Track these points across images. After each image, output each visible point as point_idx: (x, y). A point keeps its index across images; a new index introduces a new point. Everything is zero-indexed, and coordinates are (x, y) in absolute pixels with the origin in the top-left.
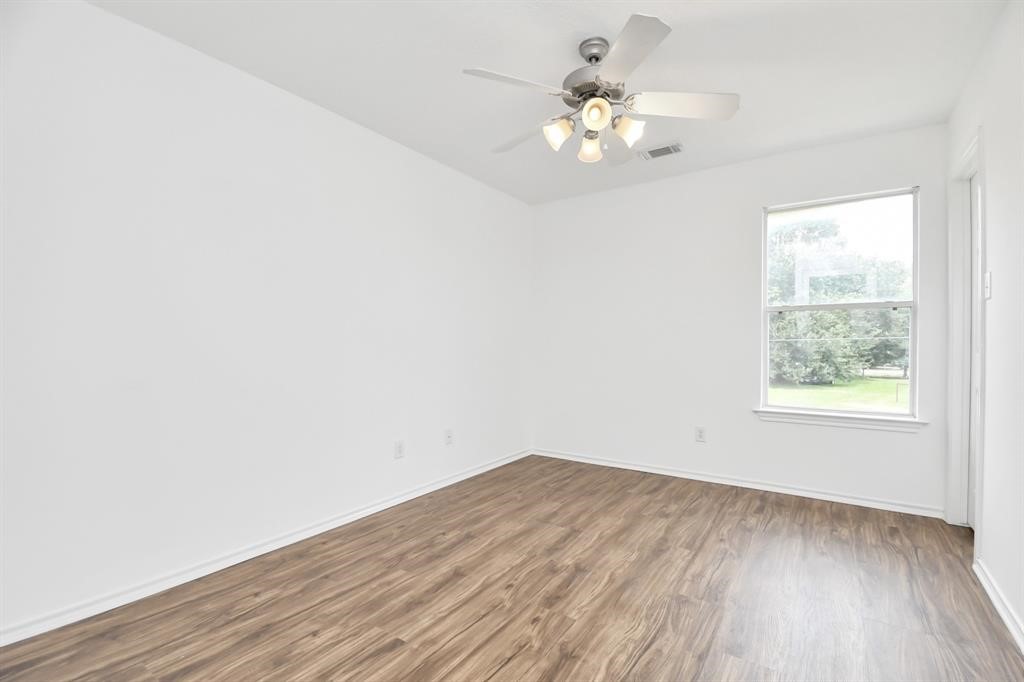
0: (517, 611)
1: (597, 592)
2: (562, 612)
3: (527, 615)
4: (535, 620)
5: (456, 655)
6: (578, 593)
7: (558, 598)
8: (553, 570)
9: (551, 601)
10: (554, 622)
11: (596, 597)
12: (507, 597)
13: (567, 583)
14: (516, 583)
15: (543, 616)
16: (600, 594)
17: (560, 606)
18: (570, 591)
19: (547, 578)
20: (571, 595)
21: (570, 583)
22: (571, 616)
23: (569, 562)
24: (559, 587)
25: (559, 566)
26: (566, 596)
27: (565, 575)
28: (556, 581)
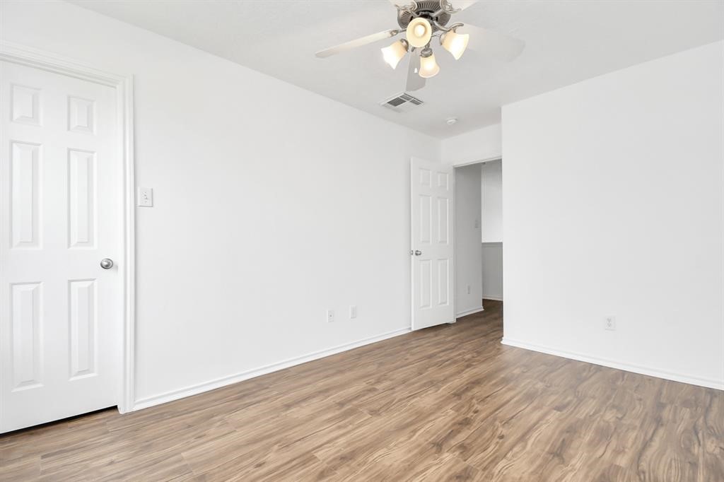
0: (490, 419)
1: (430, 424)
2: (459, 415)
3: (482, 415)
4: (476, 412)
5: (517, 402)
6: (445, 426)
7: (460, 423)
8: (464, 448)
9: (466, 423)
10: (464, 410)
11: (431, 421)
12: (500, 429)
13: (452, 434)
14: (496, 440)
15: (471, 414)
16: (429, 422)
17: (460, 418)
18: (450, 428)
19: (469, 441)
20: (450, 424)
21: (450, 433)
22: (453, 412)
23: (447, 457)
24: (459, 432)
25: (457, 453)
26: (454, 424)
27: (453, 442)
28: (461, 438)
